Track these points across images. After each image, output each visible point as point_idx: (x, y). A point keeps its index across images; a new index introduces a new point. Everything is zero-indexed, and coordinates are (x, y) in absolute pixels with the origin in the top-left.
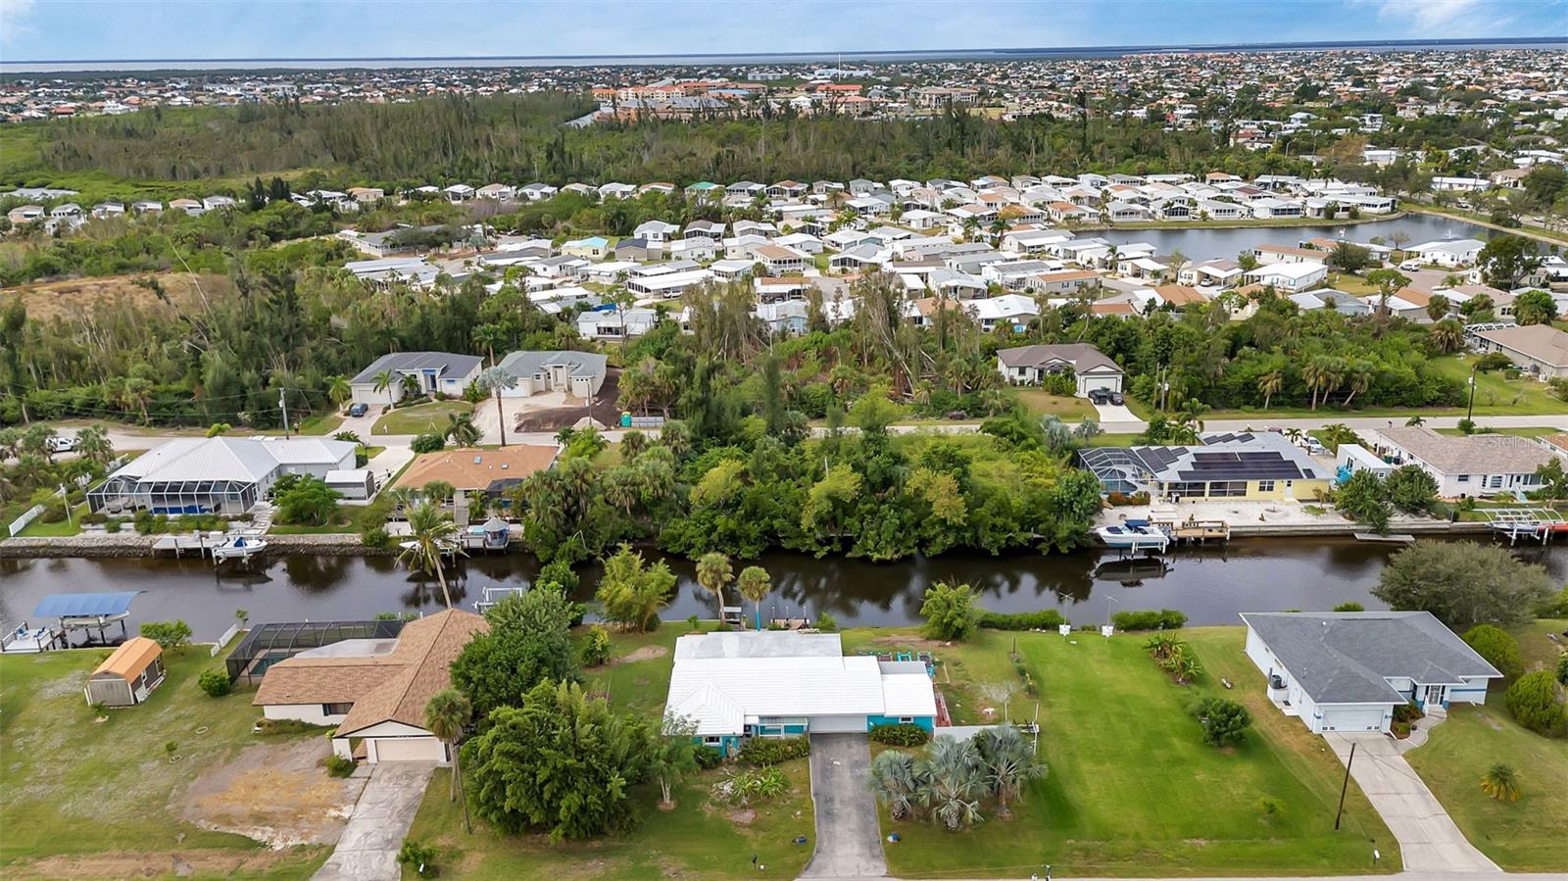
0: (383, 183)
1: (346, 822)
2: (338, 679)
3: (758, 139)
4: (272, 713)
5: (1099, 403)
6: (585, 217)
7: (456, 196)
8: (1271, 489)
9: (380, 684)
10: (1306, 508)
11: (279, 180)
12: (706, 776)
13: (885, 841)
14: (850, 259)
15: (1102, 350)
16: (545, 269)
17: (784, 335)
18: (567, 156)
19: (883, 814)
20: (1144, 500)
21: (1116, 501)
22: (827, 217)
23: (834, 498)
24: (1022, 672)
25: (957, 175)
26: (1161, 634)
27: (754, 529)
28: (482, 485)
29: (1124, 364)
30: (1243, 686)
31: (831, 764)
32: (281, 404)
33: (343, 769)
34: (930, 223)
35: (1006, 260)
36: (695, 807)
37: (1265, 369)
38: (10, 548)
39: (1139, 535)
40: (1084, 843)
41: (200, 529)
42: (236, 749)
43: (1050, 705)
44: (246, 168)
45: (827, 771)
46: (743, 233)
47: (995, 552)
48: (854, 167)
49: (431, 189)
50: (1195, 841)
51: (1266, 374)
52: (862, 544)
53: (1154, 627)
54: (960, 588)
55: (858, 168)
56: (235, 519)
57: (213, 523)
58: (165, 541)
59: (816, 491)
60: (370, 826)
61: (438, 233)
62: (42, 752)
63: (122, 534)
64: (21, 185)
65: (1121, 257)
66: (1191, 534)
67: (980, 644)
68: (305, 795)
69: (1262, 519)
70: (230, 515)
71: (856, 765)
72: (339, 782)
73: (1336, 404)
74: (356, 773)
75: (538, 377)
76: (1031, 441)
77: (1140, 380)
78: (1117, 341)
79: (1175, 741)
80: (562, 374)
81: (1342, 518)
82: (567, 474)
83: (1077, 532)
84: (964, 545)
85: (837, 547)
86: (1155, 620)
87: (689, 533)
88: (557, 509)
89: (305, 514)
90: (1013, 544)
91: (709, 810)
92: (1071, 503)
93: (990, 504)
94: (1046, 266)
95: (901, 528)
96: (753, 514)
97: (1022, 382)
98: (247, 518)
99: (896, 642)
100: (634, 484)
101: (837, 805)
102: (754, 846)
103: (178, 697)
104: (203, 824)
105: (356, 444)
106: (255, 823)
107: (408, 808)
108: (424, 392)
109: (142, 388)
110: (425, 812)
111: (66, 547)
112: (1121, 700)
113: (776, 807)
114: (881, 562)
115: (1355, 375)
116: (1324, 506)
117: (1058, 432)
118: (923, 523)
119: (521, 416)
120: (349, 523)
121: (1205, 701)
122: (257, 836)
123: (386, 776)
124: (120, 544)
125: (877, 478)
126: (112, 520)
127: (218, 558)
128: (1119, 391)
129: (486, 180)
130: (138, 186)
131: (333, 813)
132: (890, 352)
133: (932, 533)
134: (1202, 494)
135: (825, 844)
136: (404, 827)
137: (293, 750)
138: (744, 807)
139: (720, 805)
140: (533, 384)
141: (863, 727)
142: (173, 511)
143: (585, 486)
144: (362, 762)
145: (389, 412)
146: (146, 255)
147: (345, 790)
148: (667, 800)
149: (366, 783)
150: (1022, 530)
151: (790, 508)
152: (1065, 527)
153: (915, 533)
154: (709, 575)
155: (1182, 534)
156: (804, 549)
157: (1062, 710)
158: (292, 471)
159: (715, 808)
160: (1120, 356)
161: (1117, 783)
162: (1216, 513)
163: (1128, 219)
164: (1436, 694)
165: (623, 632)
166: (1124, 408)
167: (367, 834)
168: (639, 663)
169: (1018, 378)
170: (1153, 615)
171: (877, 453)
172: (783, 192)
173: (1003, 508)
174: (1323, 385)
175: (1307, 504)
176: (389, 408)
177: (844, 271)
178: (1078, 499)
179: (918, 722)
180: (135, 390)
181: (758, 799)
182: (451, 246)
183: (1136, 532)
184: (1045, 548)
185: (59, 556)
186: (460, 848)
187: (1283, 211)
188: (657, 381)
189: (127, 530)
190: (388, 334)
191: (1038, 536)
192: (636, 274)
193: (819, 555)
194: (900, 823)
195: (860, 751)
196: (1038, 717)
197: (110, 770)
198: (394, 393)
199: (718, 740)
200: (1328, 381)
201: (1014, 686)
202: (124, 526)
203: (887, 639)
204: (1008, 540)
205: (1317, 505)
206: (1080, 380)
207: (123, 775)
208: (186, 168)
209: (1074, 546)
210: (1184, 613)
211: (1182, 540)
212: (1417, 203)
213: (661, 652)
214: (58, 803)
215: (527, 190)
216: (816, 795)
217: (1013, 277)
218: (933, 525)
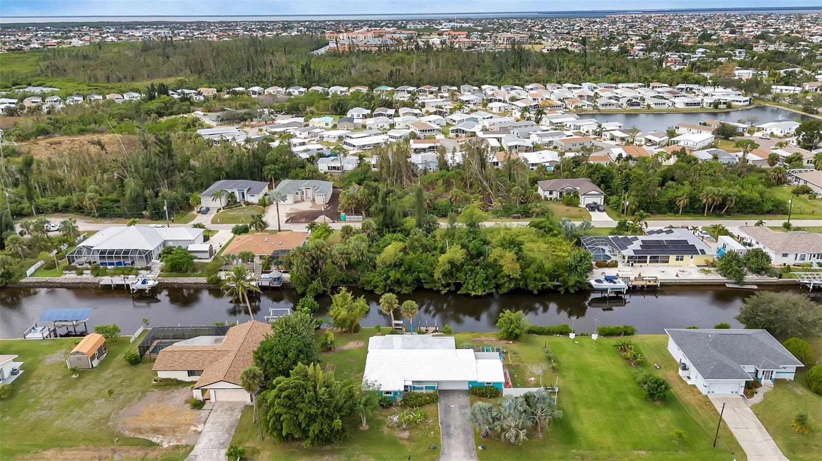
0: (216, 85)
1: (200, 433)
2: (195, 357)
3: (412, 62)
4: (162, 375)
5: (592, 211)
6: (321, 105)
7: (254, 93)
8: (682, 260)
9: (217, 360)
10: (700, 270)
11: (162, 84)
12: (384, 412)
13: (477, 449)
14: (460, 130)
15: (593, 182)
16: (301, 134)
17: (425, 171)
18: (312, 71)
19: (476, 435)
20: (615, 265)
21: (600, 265)
22: (449, 105)
23: (451, 263)
24: (549, 359)
25: (517, 82)
26: (623, 339)
27: (409, 278)
28: (268, 253)
29: (605, 189)
30: (666, 368)
31: (449, 406)
32: (165, 208)
33: (198, 405)
34: (502, 109)
35: (544, 131)
36: (379, 429)
37: (680, 193)
38: (27, 283)
39: (612, 284)
40: (581, 451)
41: (124, 274)
42: (144, 393)
43: (564, 377)
44: (146, 76)
45: (447, 410)
46: (405, 114)
47: (536, 292)
48: (463, 78)
49: (241, 89)
50: (640, 452)
51: (680, 196)
52: (466, 286)
53: (619, 335)
54: (517, 313)
55: (465, 79)
56: (142, 269)
57: (131, 271)
58: (106, 280)
59: (442, 258)
60: (212, 435)
61: (245, 114)
62: (45, 393)
63: (84, 276)
64: (29, 85)
65: (604, 130)
66: (639, 283)
67: (528, 343)
68: (179, 418)
69: (677, 276)
70: (139, 267)
71: (462, 407)
72: (196, 412)
73: (718, 212)
74: (205, 407)
75: (297, 194)
76: (555, 232)
77: (613, 198)
78: (602, 178)
79: (630, 398)
80: (310, 193)
81: (720, 276)
82: (313, 249)
83: (579, 282)
84: (520, 287)
85: (452, 288)
86: (620, 331)
87: (375, 280)
88: (307, 266)
89: (178, 268)
90: (545, 288)
91: (386, 431)
92: (576, 266)
93: (533, 266)
94: (564, 134)
95: (486, 279)
96: (409, 270)
97: (551, 199)
98: (148, 269)
99: (483, 341)
100: (347, 254)
101: (452, 429)
102: (409, 450)
103: (114, 364)
104: (127, 433)
105: (204, 229)
106: (154, 433)
107: (232, 426)
108: (238, 201)
109: (94, 199)
110: (240, 428)
111: (55, 283)
112: (601, 374)
113: (421, 429)
114: (476, 297)
115: (729, 198)
116: (710, 269)
117: (569, 227)
118: (498, 277)
119: (288, 215)
120: (200, 272)
121: (646, 376)
122: (154, 440)
123: (220, 409)
124: (83, 281)
125: (474, 252)
126: (79, 269)
127: (133, 290)
128: (602, 204)
129: (270, 85)
130: (90, 86)
131: (193, 428)
132: (481, 182)
133: (503, 281)
134: (646, 262)
135: (446, 450)
136: (230, 437)
137: (173, 394)
138: (404, 430)
139: (392, 428)
140: (295, 197)
141: (466, 387)
142: (110, 264)
143: (321, 254)
144: (208, 401)
145: (220, 211)
146: (94, 125)
147: (199, 416)
148: (364, 425)
149: (210, 412)
150: (550, 280)
151: (428, 267)
152: (573, 279)
153: (494, 281)
154: (386, 305)
155: (635, 283)
156: (435, 289)
157: (570, 379)
158: (171, 244)
159: (389, 429)
160: (602, 185)
161: (599, 420)
162: (653, 272)
163: (608, 108)
164: (768, 375)
165: (341, 333)
166: (604, 213)
167: (211, 440)
168: (349, 350)
169: (549, 196)
170: (619, 328)
171: (474, 239)
172: (425, 91)
173: (540, 269)
174: (711, 203)
175: (702, 268)
176: (220, 209)
177: (457, 136)
178: (580, 264)
179: (495, 385)
180: (90, 199)
181: (412, 425)
182: (252, 121)
183: (610, 282)
184: (562, 291)
185: (52, 287)
186: (258, 448)
187: (691, 104)
188: (359, 197)
189: (87, 274)
190: (219, 170)
191: (558, 283)
192: (348, 137)
193: (443, 292)
194: (485, 440)
195: (465, 400)
196: (558, 382)
197: (79, 403)
198: (222, 202)
199: (391, 393)
200: (714, 200)
201: (545, 366)
202: (85, 272)
203: (478, 339)
204: (542, 286)
205: (707, 269)
206: (582, 198)
207: (86, 406)
208: (115, 77)
209: (577, 289)
210: (635, 327)
211: (634, 287)
212: (763, 100)
213: (361, 344)
214: (54, 421)
215: (291, 90)
216: (441, 423)
217: (546, 140)
218: (503, 277)
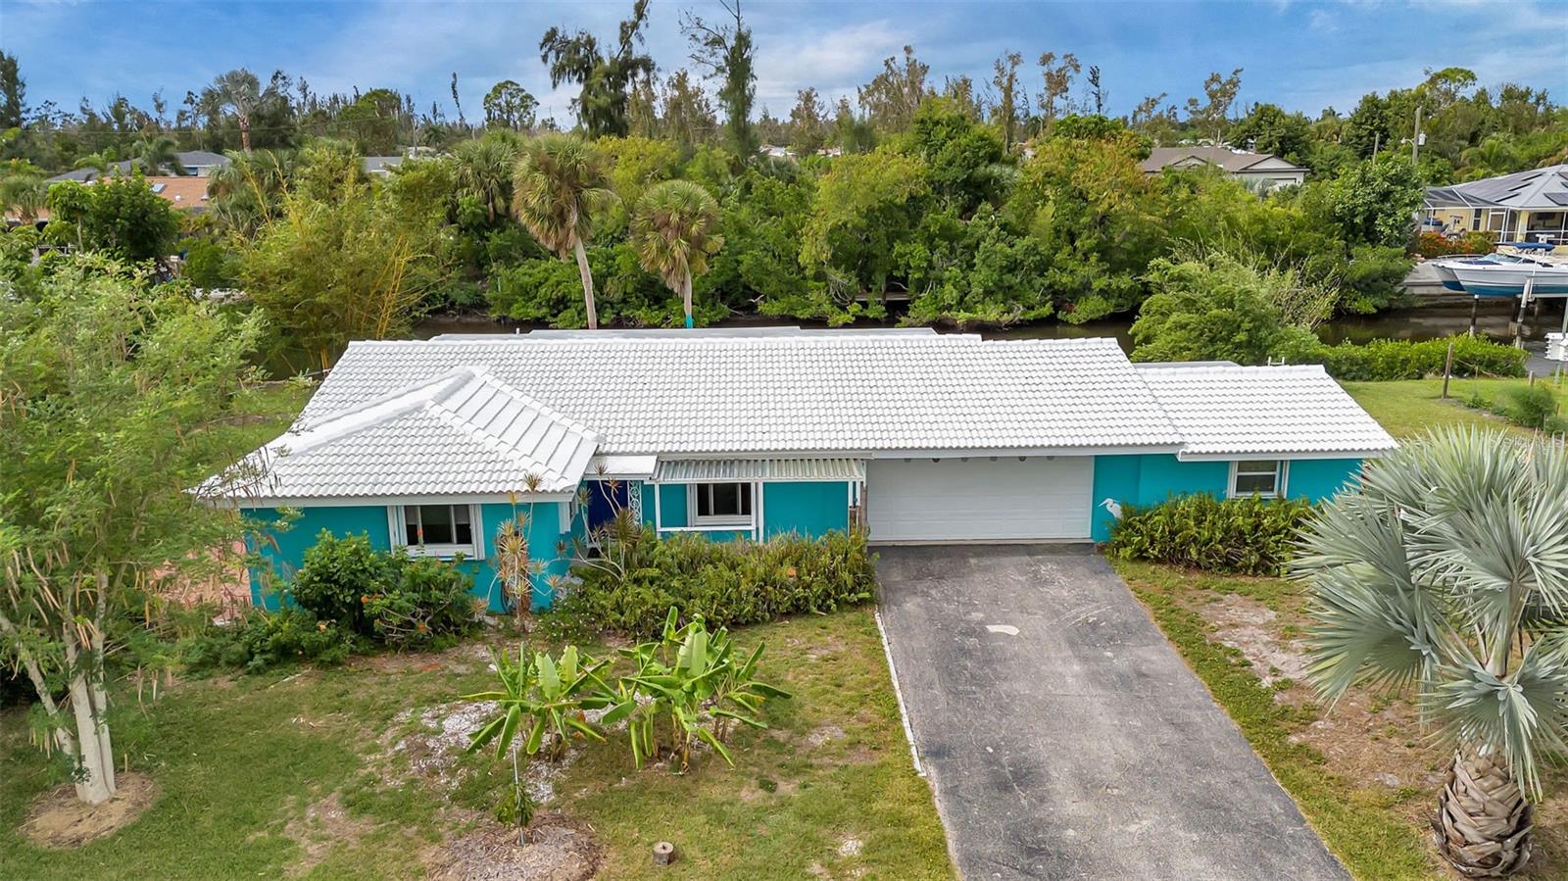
12: (372, 683)
15: (1259, 151)
20: (1487, 244)
29: (1300, 166)
31: (978, 631)
45: (970, 659)
71: (1087, 637)
156: (804, 315)
195: (1093, 597)
199: (465, 537)
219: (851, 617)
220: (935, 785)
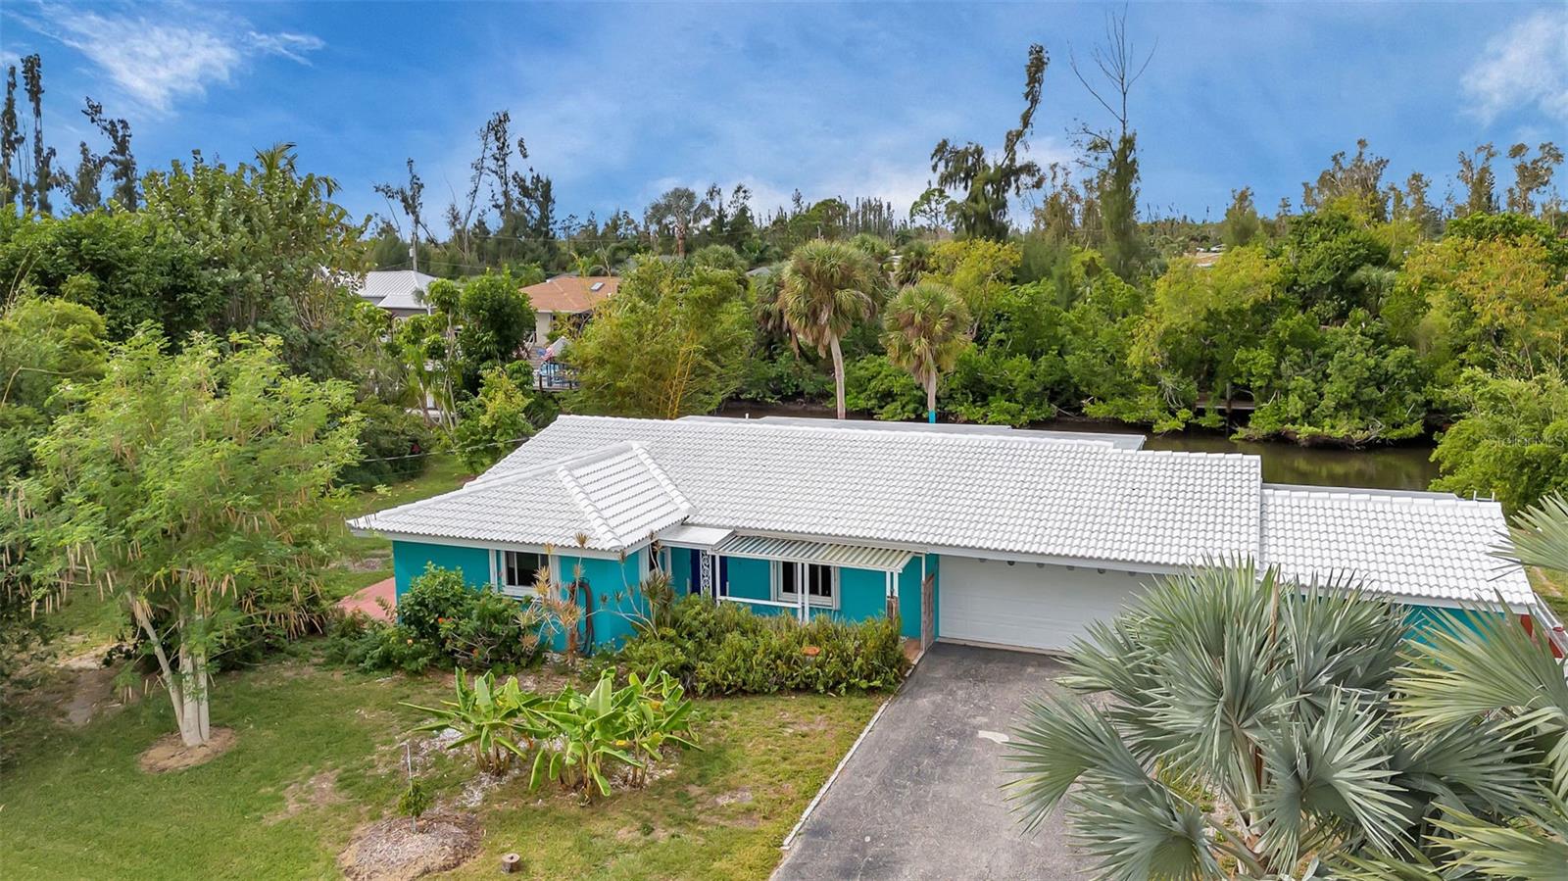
28: (580, 307)
31: (960, 734)
45: (927, 758)
156: (1130, 419)
193: (1165, 427)
219: (857, 702)
220: (787, 860)
